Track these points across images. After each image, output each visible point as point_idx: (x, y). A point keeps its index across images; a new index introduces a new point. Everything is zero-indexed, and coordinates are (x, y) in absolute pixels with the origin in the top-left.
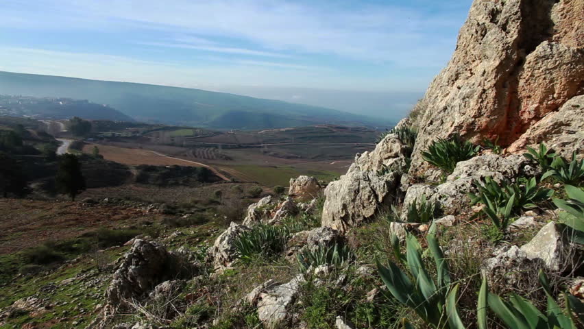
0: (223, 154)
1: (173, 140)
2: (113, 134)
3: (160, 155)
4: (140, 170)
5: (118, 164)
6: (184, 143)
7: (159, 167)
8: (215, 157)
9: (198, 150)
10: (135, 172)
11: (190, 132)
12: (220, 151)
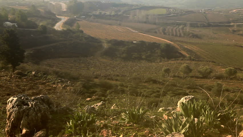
0: (191, 32)
1: (147, 18)
2: (100, 13)
3: (134, 31)
4: (110, 44)
5: (92, 38)
6: (157, 21)
7: (128, 42)
8: (182, 35)
9: (168, 27)
10: (106, 46)
11: (164, 11)
12: (188, 29)
